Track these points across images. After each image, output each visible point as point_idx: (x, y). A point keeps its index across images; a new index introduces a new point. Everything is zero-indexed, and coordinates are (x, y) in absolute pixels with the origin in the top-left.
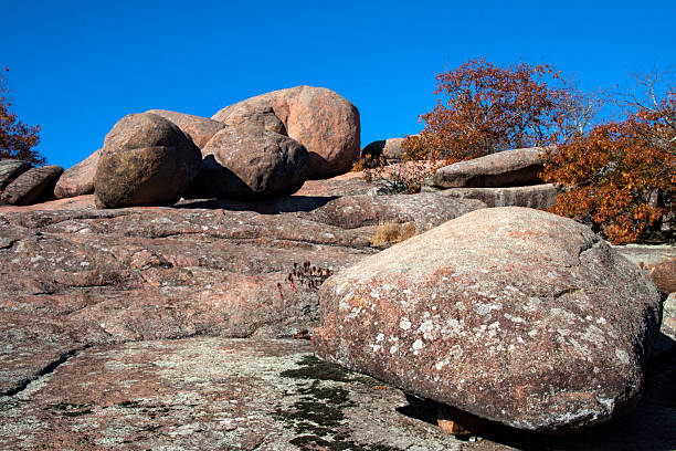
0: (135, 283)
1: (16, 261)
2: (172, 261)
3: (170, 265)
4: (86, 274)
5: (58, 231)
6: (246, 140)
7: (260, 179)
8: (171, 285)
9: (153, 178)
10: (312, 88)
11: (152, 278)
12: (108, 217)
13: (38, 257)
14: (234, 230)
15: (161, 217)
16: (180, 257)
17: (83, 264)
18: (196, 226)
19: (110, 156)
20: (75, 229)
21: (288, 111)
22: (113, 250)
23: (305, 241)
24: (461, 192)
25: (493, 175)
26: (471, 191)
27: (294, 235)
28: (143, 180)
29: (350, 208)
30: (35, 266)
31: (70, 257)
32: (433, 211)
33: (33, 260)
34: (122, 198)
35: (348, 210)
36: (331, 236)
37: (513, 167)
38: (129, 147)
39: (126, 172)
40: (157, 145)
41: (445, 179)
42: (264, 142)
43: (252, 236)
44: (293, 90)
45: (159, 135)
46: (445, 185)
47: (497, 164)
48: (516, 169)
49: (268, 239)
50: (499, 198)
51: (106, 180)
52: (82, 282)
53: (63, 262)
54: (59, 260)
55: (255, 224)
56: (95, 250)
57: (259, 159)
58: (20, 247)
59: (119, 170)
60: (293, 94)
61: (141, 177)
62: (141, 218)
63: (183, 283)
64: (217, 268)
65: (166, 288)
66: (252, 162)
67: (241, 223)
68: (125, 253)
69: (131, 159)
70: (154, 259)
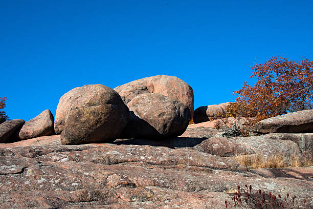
0: (112, 199)
1: (27, 183)
2: (135, 182)
3: (134, 185)
4: (79, 192)
5: (47, 160)
6: (155, 102)
7: (165, 126)
8: (138, 201)
9: (105, 124)
10: (167, 76)
11: (124, 195)
12: (78, 150)
13: (43, 180)
14: (161, 159)
15: (112, 150)
16: (140, 179)
17: (74, 184)
18: (136, 157)
19: (77, 111)
20: (58, 158)
21: (153, 89)
22: (92, 173)
23: (207, 167)
24: (277, 135)
25: (295, 125)
26: (283, 135)
27: (200, 163)
28: (98, 125)
29: (217, 145)
30: (41, 186)
31: (64, 180)
32: (266, 147)
33: (39, 181)
34: (83, 138)
35: (215, 146)
36: (223, 164)
37: (308, 120)
38: (90, 104)
39: (88, 121)
40: (108, 103)
41: (263, 128)
42: (166, 103)
43: (173, 163)
44: (156, 77)
45: (108, 97)
46: (263, 131)
47: (297, 119)
48: (310, 122)
49: (184, 166)
50: (301, 140)
51: (74, 126)
52: (76, 198)
53: (60, 183)
54: (57, 181)
55: (173, 155)
56: (81, 174)
57: (164, 114)
58: (29, 172)
59: (83, 119)
60: (156, 79)
61: (97, 124)
62: (100, 151)
63: (148, 199)
64: (165, 187)
65: (136, 203)
66: (159, 115)
67: (164, 154)
68: (101, 176)
69: (91, 112)
70: (123, 181)
